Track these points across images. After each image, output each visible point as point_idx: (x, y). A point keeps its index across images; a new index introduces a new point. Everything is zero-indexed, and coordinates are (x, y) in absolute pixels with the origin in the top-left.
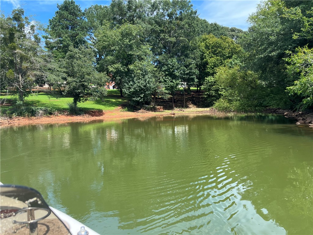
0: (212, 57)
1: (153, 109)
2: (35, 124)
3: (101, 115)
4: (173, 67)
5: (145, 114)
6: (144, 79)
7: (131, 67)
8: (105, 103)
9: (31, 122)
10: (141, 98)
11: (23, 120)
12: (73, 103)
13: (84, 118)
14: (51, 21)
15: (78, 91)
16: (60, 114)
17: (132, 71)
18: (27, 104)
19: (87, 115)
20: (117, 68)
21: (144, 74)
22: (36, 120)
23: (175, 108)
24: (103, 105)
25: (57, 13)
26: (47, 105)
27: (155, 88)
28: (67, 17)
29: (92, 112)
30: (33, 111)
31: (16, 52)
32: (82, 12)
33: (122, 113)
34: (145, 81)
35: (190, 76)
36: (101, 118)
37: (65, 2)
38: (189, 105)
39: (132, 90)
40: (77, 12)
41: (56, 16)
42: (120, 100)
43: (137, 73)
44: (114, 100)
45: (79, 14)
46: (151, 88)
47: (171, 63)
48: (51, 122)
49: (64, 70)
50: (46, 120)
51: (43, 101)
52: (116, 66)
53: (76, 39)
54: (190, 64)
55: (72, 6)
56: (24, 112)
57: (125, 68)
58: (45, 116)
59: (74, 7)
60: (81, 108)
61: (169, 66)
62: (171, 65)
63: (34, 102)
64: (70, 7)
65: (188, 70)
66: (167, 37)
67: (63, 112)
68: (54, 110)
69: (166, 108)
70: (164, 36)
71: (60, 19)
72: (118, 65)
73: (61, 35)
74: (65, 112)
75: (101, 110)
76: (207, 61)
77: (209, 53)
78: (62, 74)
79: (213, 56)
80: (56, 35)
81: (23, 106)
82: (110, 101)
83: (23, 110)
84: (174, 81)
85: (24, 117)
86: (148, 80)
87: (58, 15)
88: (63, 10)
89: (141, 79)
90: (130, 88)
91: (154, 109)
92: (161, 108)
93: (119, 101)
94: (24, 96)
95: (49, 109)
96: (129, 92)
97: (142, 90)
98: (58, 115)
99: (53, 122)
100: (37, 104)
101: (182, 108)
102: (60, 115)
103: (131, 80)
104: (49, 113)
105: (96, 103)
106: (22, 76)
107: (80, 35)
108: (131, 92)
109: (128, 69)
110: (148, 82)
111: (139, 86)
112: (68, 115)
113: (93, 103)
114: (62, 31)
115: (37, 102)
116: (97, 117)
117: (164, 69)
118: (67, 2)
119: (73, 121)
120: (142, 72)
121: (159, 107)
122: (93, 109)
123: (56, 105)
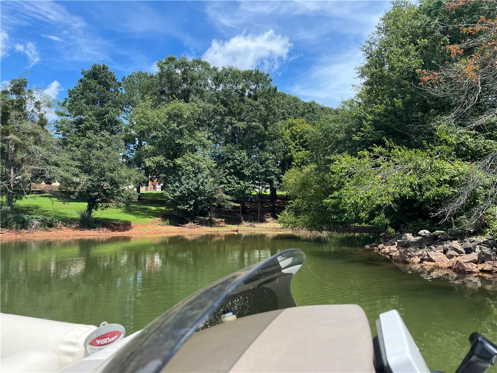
0: (300, 151)
1: (209, 222)
2: (25, 241)
3: (127, 230)
4: (241, 162)
5: (194, 229)
6: (195, 179)
7: (179, 161)
8: (139, 213)
9: (19, 237)
10: (191, 206)
11: (8, 233)
12: (87, 211)
13: (98, 234)
14: (71, 92)
15: (93, 194)
16: (65, 226)
17: (180, 166)
18: (18, 211)
19: (105, 229)
20: (157, 163)
21: (197, 171)
22: (26, 235)
23: (244, 222)
24: (134, 214)
25: (81, 81)
26: (49, 212)
27: (212, 192)
28: (95, 87)
29: (115, 224)
30: (24, 221)
31: (8, 137)
32: (117, 81)
33: (160, 228)
34: (198, 182)
35: (267, 176)
36: (125, 234)
37: (94, 68)
38: (267, 218)
39: (178, 194)
40: (111, 81)
41: (78, 85)
42: (163, 208)
43: (186, 170)
44: (154, 208)
45: (112, 85)
46: (205, 192)
47: (239, 157)
48: (50, 238)
49: (77, 163)
50: (41, 235)
51: (44, 206)
52: (156, 159)
53: (105, 118)
54: (267, 159)
55: (103, 73)
56: (11, 223)
57: (169, 162)
58: (41, 228)
59: (106, 74)
60: (97, 218)
61: (236, 161)
62: (238, 160)
63: (31, 208)
64: (100, 74)
65: (263, 168)
66: (234, 120)
67: (69, 224)
68: (57, 220)
69: (229, 221)
70: (231, 119)
71: (84, 90)
72: (160, 158)
73: (84, 112)
74: (72, 223)
75: (129, 222)
76: (292, 156)
77: (296, 145)
78: (73, 169)
79: (302, 149)
80: (76, 112)
81: (12, 213)
82: (147, 209)
83: (10, 219)
84: (241, 182)
85: (10, 229)
86: (201, 181)
87: (81, 84)
88: (89, 78)
89: (192, 179)
90: (175, 191)
91: (211, 223)
92: (221, 221)
93: (162, 210)
94: (14, 199)
95: (49, 219)
96: (173, 197)
97: (192, 195)
98: (62, 227)
99: (52, 239)
100: (35, 210)
101: (255, 222)
102: (65, 228)
103: (177, 180)
104: (48, 225)
105: (125, 212)
106: (14, 170)
107: (111, 114)
108: (176, 196)
109: (174, 164)
110: (202, 183)
111: (188, 189)
112: (76, 228)
113: (121, 211)
114: (84, 107)
115: (34, 208)
116: (119, 233)
117: (228, 165)
118: (97, 67)
119: (82, 237)
120: (193, 169)
121: (220, 220)
122: (117, 220)
123: (62, 213)
